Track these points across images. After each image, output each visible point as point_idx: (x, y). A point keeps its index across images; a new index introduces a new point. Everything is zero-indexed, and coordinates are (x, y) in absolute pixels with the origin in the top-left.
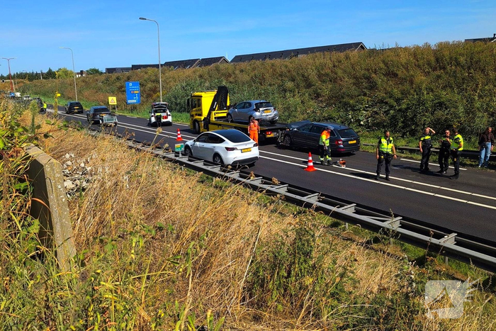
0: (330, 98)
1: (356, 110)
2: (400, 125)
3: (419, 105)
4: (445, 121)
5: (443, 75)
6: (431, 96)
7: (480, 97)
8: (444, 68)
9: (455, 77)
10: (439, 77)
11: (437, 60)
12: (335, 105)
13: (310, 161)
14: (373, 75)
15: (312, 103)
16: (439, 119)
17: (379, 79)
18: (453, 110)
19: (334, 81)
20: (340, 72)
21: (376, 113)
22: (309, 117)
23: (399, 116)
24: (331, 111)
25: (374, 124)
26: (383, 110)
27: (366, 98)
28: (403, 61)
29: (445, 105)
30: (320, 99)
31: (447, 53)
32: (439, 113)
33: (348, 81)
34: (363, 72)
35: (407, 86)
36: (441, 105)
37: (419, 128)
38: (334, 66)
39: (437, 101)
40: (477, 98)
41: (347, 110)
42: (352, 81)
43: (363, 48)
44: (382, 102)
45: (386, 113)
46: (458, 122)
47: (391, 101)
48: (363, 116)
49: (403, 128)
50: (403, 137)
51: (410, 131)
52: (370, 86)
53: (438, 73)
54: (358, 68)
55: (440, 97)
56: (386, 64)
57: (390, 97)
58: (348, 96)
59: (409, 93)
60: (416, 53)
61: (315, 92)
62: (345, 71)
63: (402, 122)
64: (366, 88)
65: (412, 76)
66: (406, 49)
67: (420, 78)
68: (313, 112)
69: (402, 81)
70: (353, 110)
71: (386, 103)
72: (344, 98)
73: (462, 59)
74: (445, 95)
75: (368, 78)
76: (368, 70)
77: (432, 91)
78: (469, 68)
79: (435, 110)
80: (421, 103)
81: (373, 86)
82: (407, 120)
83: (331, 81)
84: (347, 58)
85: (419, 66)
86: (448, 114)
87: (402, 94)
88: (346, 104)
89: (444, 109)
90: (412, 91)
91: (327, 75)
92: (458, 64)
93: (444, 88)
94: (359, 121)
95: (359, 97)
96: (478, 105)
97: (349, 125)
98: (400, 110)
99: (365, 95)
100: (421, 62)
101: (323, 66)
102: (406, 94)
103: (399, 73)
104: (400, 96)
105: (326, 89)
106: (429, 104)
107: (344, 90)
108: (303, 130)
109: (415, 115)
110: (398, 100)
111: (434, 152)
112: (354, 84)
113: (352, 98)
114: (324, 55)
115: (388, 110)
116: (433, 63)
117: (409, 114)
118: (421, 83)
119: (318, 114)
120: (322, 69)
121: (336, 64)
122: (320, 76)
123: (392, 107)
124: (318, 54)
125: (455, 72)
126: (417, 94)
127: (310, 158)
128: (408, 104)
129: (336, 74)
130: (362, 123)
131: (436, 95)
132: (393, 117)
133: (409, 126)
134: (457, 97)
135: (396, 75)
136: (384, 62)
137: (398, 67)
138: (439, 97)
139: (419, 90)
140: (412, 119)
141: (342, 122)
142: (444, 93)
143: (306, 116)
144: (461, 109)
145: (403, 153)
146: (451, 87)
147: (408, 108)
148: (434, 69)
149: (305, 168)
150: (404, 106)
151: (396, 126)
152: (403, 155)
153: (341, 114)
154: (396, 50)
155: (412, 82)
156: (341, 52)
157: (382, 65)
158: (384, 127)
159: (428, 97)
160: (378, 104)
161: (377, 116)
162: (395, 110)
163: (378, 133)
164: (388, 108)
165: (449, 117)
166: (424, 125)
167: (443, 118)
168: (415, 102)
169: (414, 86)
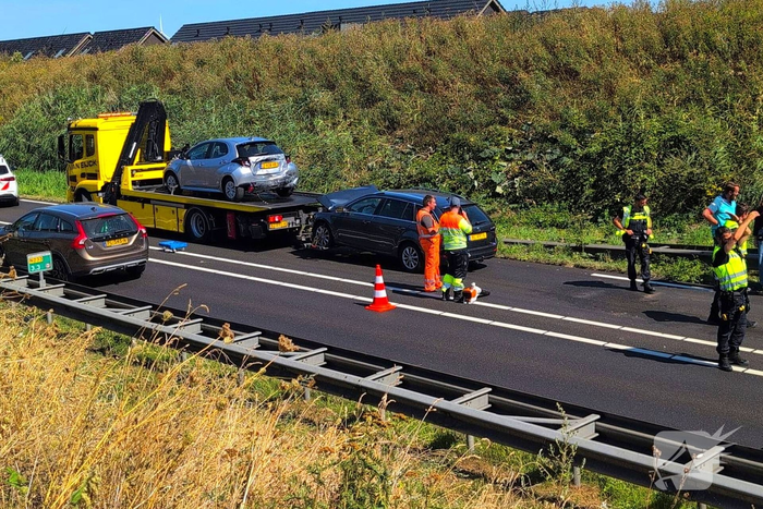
0: (423, 131)
1: (483, 159)
2: (588, 192)
3: (629, 144)
4: (690, 181)
5: (681, 74)
6: (655, 123)
8: (682, 58)
9: (707, 78)
10: (671, 78)
11: (666, 39)
12: (435, 147)
13: (378, 287)
14: (522, 75)
15: (378, 141)
16: (675, 177)
17: (534, 83)
18: (703, 152)
19: (429, 88)
20: (443, 68)
21: (531, 165)
22: (373, 178)
23: (584, 172)
24: (425, 163)
25: (526, 193)
26: (548, 157)
27: (506, 130)
28: (591, 39)
29: (688, 143)
30: (399, 133)
31: (685, 22)
32: (674, 163)
33: (462, 88)
34: (497, 67)
35: (599, 101)
36: (677, 144)
38: (429, 53)
39: (669, 135)
40: (755, 128)
41: (463, 160)
42: (472, 88)
43: (498, 10)
44: (544, 138)
45: (555, 164)
46: (717, 183)
47: (567, 138)
48: (502, 172)
49: (596, 199)
50: (594, 221)
51: (610, 208)
52: (516, 100)
53: (669, 68)
54: (484, 57)
55: (675, 126)
56: (550, 48)
57: (563, 127)
58: (465, 124)
59: (605, 116)
60: (615, 23)
61: (386, 116)
62: (455, 66)
63: (593, 186)
64: (506, 105)
65: (611, 75)
66: (594, 12)
67: (630, 81)
68: (383, 165)
69: (590, 87)
70: (478, 159)
71: (554, 141)
72: (454, 130)
73: (719, 37)
75: (510, 82)
76: (509, 63)
77: (658, 110)
78: (735, 57)
79: (665, 156)
80: (633, 139)
81: (522, 102)
82: (605, 181)
83: (422, 88)
84: (460, 33)
85: (625, 53)
86: (693, 164)
87: (590, 118)
88: (460, 145)
89: (685, 153)
90: (612, 113)
91: (412, 74)
92: (711, 48)
93: (684, 103)
94: (492, 185)
95: (491, 128)
97: (469, 194)
98: (587, 157)
99: (504, 122)
100: (630, 44)
101: (401, 53)
102: (598, 119)
103: (582, 68)
104: (585, 123)
105: (412, 108)
106: (652, 142)
107: (454, 111)
108: (360, 210)
109: (621, 169)
110: (580, 134)
111: (667, 254)
112: (478, 96)
113: (474, 130)
114: (404, 25)
115: (559, 158)
116: (658, 47)
117: (608, 166)
118: (634, 91)
119: (395, 171)
120: (401, 60)
121: (434, 47)
122: (396, 76)
123: (566, 150)
124: (388, 22)
125: (705, 67)
126: (624, 120)
127: (380, 280)
128: (605, 143)
129: (433, 71)
130: (499, 190)
131: (667, 121)
132: (571, 175)
133: (609, 195)
134: (713, 125)
135: (573, 74)
136: (544, 41)
137: (578, 54)
138: (671, 125)
139: (627, 110)
140: (614, 177)
141: (453, 190)
142: (685, 116)
143: (365, 174)
145: (597, 259)
146: (699, 101)
147: (604, 153)
148: (661, 60)
149: (365, 304)
150: (595, 148)
151: (578, 195)
152: (598, 265)
153: (450, 168)
154: (569, 15)
155: (611, 92)
156: (444, 17)
157: (542, 51)
158: (551, 198)
159: (649, 125)
160: (535, 145)
161: (534, 174)
162: (574, 157)
163: (537, 213)
164: (558, 152)
165: (696, 170)
166: (643, 190)
167: (685, 174)
168: (619, 138)
169: (616, 100)
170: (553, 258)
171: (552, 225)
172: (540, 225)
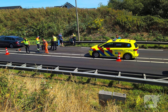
0: (11, 26)
1: (22, 31)
2: (38, 35)
4: (52, 32)
5: (49, 18)
7: (60, 24)
8: (49, 15)
9: (53, 18)
10: (48, 18)
11: (47, 13)
12: (14, 29)
13: (7, 51)
14: (26, 18)
15: (4, 28)
17: (28, 19)
18: (53, 29)
19: (11, 20)
20: (13, 17)
21: (29, 31)
22: (4, 34)
23: (37, 32)
24: (13, 31)
25: (29, 35)
26: (32, 30)
27: (25, 26)
28: (36, 13)
30: (7, 27)
31: (49, 10)
32: (49, 30)
33: (17, 20)
34: (22, 17)
35: (38, 22)
36: (50, 27)
37: (44, 35)
38: (11, 15)
39: (48, 26)
40: (60, 25)
41: (19, 31)
42: (19, 20)
43: (21, 8)
44: (31, 27)
45: (33, 31)
46: (55, 32)
47: (34, 27)
48: (25, 32)
52: (26, 22)
53: (47, 17)
54: (20, 15)
56: (30, 14)
57: (33, 25)
58: (18, 25)
59: (39, 24)
60: (39, 10)
61: (5, 24)
62: (15, 17)
63: (39, 34)
64: (24, 22)
65: (39, 18)
66: (36, 9)
67: (42, 19)
68: (5, 32)
69: (37, 20)
70: (21, 31)
71: (32, 27)
72: (16, 26)
73: (54, 13)
74: (51, 24)
75: (25, 19)
76: (24, 16)
77: (46, 23)
78: (56, 15)
79: (48, 29)
80: (44, 27)
81: (27, 22)
83: (10, 20)
84: (15, 11)
85: (41, 15)
86: (52, 30)
87: (37, 24)
88: (18, 29)
90: (40, 23)
91: (8, 18)
92: (53, 14)
93: (50, 22)
94: (24, 34)
95: (22, 26)
96: (60, 27)
97: (20, 36)
98: (37, 30)
99: (24, 25)
100: (41, 13)
101: (6, 15)
103: (35, 17)
104: (36, 25)
105: (9, 23)
106: (46, 27)
107: (16, 23)
108: (2, 39)
109: (42, 31)
110: (36, 26)
112: (20, 21)
113: (20, 26)
114: (6, 10)
115: (33, 30)
116: (46, 14)
117: (40, 31)
118: (43, 20)
119: (7, 33)
120: (6, 16)
121: (12, 14)
122: (5, 18)
123: (34, 29)
124: (3, 10)
125: (52, 17)
127: (7, 50)
128: (40, 28)
129: (12, 17)
130: (25, 35)
131: (48, 24)
132: (35, 32)
133: (41, 35)
134: (54, 25)
135: (34, 18)
136: (29, 13)
137: (34, 15)
138: (48, 25)
139: (42, 23)
140: (41, 32)
141: (18, 35)
142: (50, 23)
143: (2, 34)
144: (56, 29)
146: (52, 21)
147: (40, 29)
148: (46, 16)
149: (5, 54)
150: (38, 28)
153: (17, 32)
154: (33, 9)
155: (40, 20)
156: (13, 9)
157: (29, 14)
158: (33, 36)
159: (46, 25)
160: (30, 28)
161: (30, 32)
162: (35, 30)
163: (31, 38)
164: (33, 29)
165: (53, 31)
166: (46, 34)
167: (51, 31)
168: (41, 27)
169: (41, 21)
170: (34, 44)
171: (33, 40)
172: (32, 40)
